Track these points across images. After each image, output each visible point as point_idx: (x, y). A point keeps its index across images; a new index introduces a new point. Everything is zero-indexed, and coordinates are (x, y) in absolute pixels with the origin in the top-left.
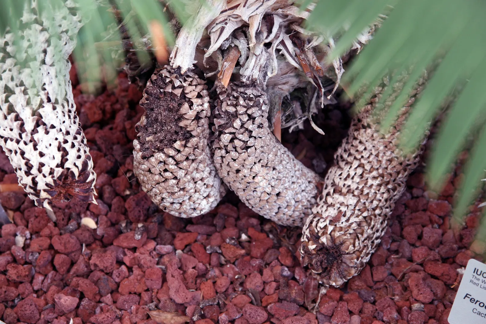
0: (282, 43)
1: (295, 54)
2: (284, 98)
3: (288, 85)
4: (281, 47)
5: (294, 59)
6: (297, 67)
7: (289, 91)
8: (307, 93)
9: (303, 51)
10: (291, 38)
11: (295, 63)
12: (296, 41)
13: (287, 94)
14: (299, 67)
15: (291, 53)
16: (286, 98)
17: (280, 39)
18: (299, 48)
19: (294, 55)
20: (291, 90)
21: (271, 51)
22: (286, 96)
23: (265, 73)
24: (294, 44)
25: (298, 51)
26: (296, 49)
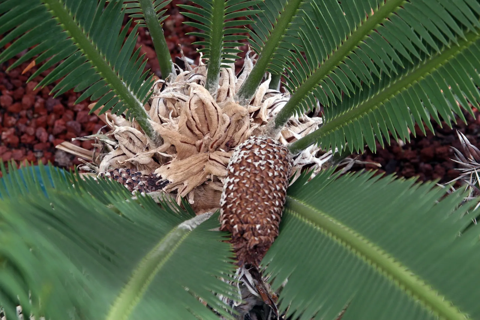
0: (244, 277)
1: (255, 284)
2: (245, 316)
3: (248, 305)
4: (243, 280)
5: (254, 290)
6: (257, 295)
7: (249, 309)
8: (263, 310)
9: (260, 281)
10: (250, 272)
11: (255, 292)
12: (255, 274)
13: (248, 312)
14: (258, 295)
15: (251, 284)
16: (247, 316)
17: (242, 274)
18: (257, 280)
19: (253, 285)
20: (251, 309)
21: (236, 285)
22: (247, 314)
23: (231, 302)
24: (253, 276)
25: (256, 282)
26: (255, 280)
